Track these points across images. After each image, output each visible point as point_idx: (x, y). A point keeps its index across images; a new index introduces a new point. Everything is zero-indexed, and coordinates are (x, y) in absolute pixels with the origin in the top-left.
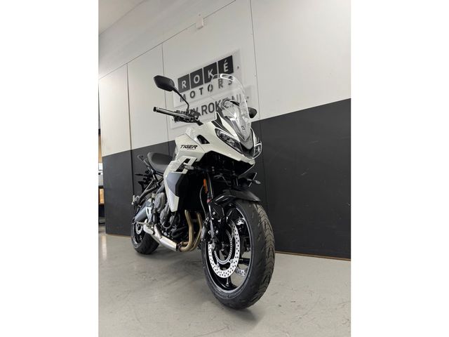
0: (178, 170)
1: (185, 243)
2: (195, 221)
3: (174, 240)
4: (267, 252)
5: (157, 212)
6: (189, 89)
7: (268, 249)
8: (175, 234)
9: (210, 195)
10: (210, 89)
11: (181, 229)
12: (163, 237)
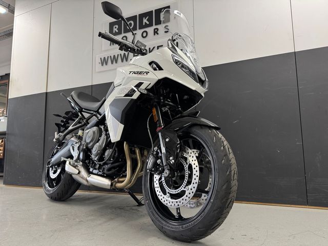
0: (126, 95)
1: (121, 180)
2: (133, 156)
3: (107, 177)
4: (232, 174)
5: (87, 147)
6: (121, 33)
7: (233, 172)
8: (109, 170)
9: (160, 123)
10: (145, 35)
11: (117, 164)
12: (92, 176)
